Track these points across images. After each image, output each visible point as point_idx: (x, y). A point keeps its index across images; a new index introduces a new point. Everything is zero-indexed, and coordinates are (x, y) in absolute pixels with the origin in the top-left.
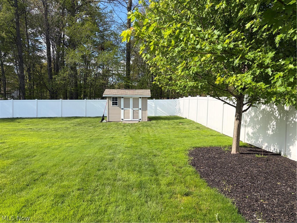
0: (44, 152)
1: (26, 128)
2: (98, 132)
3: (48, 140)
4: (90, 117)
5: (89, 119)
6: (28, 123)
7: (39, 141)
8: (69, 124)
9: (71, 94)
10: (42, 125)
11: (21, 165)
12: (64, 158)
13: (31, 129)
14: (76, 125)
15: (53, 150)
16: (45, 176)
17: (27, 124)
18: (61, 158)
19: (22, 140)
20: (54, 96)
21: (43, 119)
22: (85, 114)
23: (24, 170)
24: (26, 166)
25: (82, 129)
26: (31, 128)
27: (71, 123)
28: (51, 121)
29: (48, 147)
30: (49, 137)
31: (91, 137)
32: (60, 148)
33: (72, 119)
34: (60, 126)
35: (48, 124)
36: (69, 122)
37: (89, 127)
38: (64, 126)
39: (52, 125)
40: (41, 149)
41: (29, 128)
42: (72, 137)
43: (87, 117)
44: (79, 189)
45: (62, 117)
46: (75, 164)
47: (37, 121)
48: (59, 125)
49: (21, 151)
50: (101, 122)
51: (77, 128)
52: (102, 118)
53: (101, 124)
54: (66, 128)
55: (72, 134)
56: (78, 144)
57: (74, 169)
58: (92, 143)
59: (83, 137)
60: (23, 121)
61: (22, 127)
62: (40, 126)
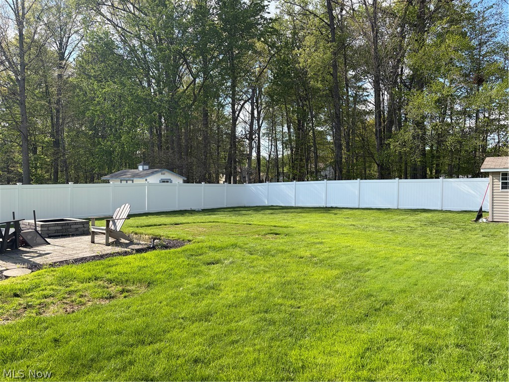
0: (381, 265)
1: (346, 224)
2: (474, 241)
3: (383, 245)
4: (450, 211)
5: (450, 214)
6: (348, 216)
7: (370, 246)
8: (413, 221)
9: (415, 168)
10: (368, 220)
11: (351, 281)
12: (417, 281)
13: (353, 225)
14: (426, 225)
15: (394, 263)
16: (390, 306)
17: (347, 218)
18: (412, 281)
19: (345, 242)
20: (385, 174)
21: (369, 211)
22: (439, 203)
23: (356, 290)
24: (359, 284)
25: (438, 231)
26: (353, 223)
27: (417, 220)
28: (381, 215)
29: (387, 258)
30: (384, 242)
31: (460, 248)
32: (406, 263)
33: (417, 213)
34: (397, 224)
35: (378, 220)
36: (412, 218)
37: (452, 229)
38: (404, 224)
39: (386, 222)
40: (375, 260)
41: (350, 223)
42: (423, 246)
43: (444, 210)
44: (458, 346)
45: (398, 209)
46: (441, 296)
47: (360, 213)
48: (395, 222)
49: (347, 260)
50: (475, 221)
51: (430, 229)
52: (477, 214)
53: (476, 225)
54: (410, 228)
55: (422, 240)
56: (437, 259)
57: (439, 304)
58: (464, 260)
59: (445, 247)
60: (340, 212)
61: (341, 221)
62: (366, 222)
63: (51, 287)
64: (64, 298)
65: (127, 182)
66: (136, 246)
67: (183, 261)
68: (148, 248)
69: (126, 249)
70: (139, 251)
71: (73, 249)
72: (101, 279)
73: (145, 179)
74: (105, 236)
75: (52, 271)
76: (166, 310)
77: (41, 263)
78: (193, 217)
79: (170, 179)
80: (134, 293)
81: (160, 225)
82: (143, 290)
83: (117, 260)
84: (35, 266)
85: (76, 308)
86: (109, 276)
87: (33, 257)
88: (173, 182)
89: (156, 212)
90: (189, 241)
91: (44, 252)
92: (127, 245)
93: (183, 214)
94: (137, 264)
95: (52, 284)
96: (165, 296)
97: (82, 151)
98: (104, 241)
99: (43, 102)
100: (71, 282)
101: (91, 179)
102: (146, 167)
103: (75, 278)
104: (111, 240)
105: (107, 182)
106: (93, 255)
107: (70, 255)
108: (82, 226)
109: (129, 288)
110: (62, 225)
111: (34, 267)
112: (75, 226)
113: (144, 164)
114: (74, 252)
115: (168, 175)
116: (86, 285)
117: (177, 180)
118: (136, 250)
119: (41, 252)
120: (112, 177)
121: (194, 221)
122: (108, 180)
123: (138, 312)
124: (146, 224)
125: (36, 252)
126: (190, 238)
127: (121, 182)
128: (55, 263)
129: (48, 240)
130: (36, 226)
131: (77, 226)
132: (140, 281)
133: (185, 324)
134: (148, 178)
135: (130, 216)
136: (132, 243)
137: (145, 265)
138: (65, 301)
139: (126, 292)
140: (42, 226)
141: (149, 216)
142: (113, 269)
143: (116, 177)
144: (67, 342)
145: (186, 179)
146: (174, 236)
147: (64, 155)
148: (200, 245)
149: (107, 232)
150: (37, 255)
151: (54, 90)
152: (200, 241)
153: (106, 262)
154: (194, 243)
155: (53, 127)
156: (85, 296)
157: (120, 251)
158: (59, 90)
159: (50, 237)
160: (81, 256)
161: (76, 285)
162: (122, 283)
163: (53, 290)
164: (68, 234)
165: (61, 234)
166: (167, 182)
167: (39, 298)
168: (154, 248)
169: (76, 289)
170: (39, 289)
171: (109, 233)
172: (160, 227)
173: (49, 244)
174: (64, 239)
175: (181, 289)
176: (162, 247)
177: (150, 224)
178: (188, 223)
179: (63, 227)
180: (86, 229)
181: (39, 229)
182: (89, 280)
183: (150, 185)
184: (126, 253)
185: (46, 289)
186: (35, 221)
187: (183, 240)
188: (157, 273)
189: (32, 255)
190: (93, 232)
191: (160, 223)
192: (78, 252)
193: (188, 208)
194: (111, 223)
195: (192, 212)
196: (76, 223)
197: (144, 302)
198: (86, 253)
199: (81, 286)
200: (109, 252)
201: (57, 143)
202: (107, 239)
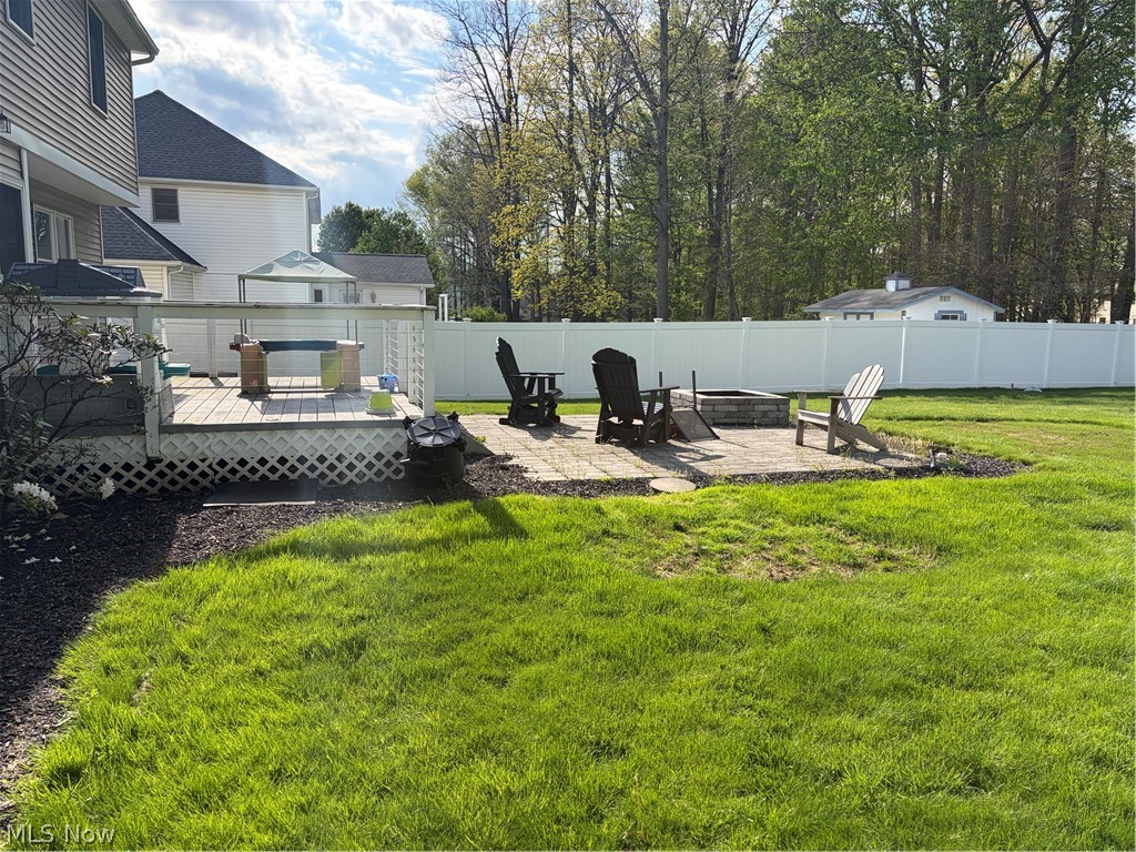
63: (737, 522)
64: (764, 549)
65: (858, 318)
66: (894, 461)
67: (1022, 511)
68: (923, 468)
69: (873, 466)
70: (902, 473)
71: (764, 454)
72: (830, 522)
73: (900, 312)
74: (827, 433)
75: (733, 491)
76: (995, 619)
77: (710, 474)
78: (1023, 407)
79: (961, 312)
80: (907, 566)
81: (941, 419)
82: (926, 561)
83: (858, 486)
84: (701, 478)
85: (789, 573)
86: (845, 519)
87: (695, 460)
88: (968, 318)
89: (923, 388)
90: (1026, 463)
91: (711, 454)
92: (874, 458)
93: (991, 398)
94: (904, 500)
95: (737, 518)
96: (987, 585)
97: (764, 252)
98: (823, 443)
99: (697, 156)
100: (771, 520)
101: (775, 311)
102: (905, 283)
103: (777, 513)
104: (838, 443)
105: (815, 316)
106: (804, 469)
107: (760, 464)
108: (774, 408)
109: (894, 552)
110: (738, 403)
111: (700, 480)
112: (762, 408)
113: (901, 277)
114: (766, 459)
115: (955, 302)
116: (800, 530)
117: (980, 315)
118: (895, 469)
119: (706, 452)
120: (826, 307)
121: (1030, 417)
122: (817, 314)
123: (926, 608)
124: (908, 415)
125: (697, 452)
126: (1029, 457)
127: (845, 318)
128: (734, 476)
129: (715, 430)
130: (695, 402)
131: (766, 408)
132: (918, 540)
133: (1052, 663)
134: (907, 310)
135: (882, 394)
136: (883, 453)
137: (925, 506)
138: (764, 553)
139: (889, 559)
140: (704, 402)
141: (909, 398)
142: (852, 505)
143: (835, 306)
144: (787, 639)
145: (1002, 311)
146: (983, 447)
147: (729, 262)
148: (1063, 476)
149: (832, 423)
150: (700, 456)
151: (716, 128)
152: (1056, 465)
153: (834, 486)
154: (1040, 469)
155: (711, 205)
156: (803, 552)
157: (860, 468)
158: (726, 127)
159: (717, 425)
160: (781, 468)
161: (781, 528)
162: (876, 538)
163: (741, 528)
164: (749, 421)
165: (735, 420)
166: (955, 318)
167: (718, 541)
168: (937, 471)
169: (782, 534)
170: (715, 522)
171: (837, 427)
172: (941, 423)
173: (718, 438)
174: (742, 431)
175: (1027, 575)
176: (955, 470)
177: (915, 414)
178: (1013, 420)
179: (741, 408)
180: (781, 415)
181: (699, 407)
182: (806, 520)
183: (913, 324)
184: (874, 475)
185: (726, 525)
186: (695, 393)
187: (1009, 460)
188: (957, 530)
189: (693, 455)
190: (802, 422)
191: (942, 416)
192: (774, 460)
193: (1006, 384)
194: (840, 406)
195: (1015, 394)
196: (764, 401)
197: (934, 589)
198: (789, 465)
199: (790, 531)
200: (836, 467)
201: (715, 240)
202: (831, 441)
